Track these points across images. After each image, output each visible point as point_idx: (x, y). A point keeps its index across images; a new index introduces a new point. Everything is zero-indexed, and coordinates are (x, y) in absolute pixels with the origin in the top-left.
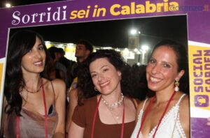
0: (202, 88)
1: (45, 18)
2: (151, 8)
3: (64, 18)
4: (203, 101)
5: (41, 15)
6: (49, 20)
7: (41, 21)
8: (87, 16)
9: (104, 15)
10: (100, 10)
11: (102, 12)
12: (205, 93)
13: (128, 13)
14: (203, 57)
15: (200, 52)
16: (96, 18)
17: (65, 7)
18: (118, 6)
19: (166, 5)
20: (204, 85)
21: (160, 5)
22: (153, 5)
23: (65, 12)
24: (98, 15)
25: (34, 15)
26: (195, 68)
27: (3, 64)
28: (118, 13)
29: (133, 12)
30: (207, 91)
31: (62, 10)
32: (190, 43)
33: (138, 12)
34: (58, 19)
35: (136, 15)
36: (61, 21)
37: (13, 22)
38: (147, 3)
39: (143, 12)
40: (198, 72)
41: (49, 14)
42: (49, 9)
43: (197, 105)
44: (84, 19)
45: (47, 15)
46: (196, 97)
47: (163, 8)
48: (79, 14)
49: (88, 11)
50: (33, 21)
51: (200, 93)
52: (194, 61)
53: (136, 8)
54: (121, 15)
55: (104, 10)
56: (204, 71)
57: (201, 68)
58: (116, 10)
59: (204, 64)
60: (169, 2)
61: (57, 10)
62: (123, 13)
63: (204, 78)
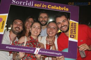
1: (25, 4)
3: (32, 5)
4: (72, 36)
5: (24, 3)
7: (24, 4)
8: (40, 6)
9: (46, 7)
10: (44, 6)
12: (73, 34)
14: (74, 24)
15: (73, 23)
16: (43, 8)
17: (33, 2)
18: (51, 6)
20: (73, 32)
22: (61, 8)
25: (21, 2)
26: (71, 27)
27: (7, 16)
28: (50, 8)
29: (55, 9)
31: (31, 3)
32: (71, 20)
35: (56, 9)
36: (31, 6)
37: (12, 3)
38: (59, 7)
39: (58, 9)
40: (72, 28)
41: (27, 3)
42: (27, 1)
45: (26, 3)
46: (71, 35)
47: (64, 9)
48: (37, 5)
50: (21, 4)
52: (71, 25)
54: (51, 9)
57: (73, 27)
59: (74, 26)
60: (66, 8)
61: (30, 2)
62: (52, 8)
63: (73, 30)
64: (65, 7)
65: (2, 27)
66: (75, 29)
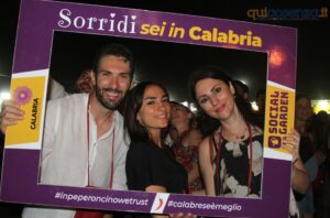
0: (276, 129)
1: (107, 26)
2: (234, 39)
3: (133, 31)
4: (275, 142)
5: (102, 21)
6: (112, 29)
7: (101, 28)
8: (161, 34)
9: (182, 36)
10: (177, 29)
11: (179, 32)
12: (278, 135)
13: (209, 39)
14: (280, 98)
15: (277, 93)
16: (172, 38)
17: (134, 17)
18: (199, 29)
19: (249, 39)
20: (278, 127)
21: (243, 37)
22: (236, 36)
23: (133, 24)
24: (175, 36)
25: (91, 20)
26: (271, 109)
27: (44, 77)
28: (198, 38)
29: (215, 40)
30: (281, 132)
31: (130, 20)
32: (269, 83)
33: (220, 40)
34: (125, 30)
35: (217, 43)
36: (128, 34)
37: (60, 23)
38: (231, 32)
39: (225, 41)
40: (274, 113)
41: (112, 21)
42: (113, 15)
43: (271, 145)
44: (158, 37)
45: (109, 23)
46: (270, 138)
47: (246, 41)
48: (152, 29)
49: (163, 28)
50: (90, 27)
51: (274, 134)
52: (271, 102)
53: (218, 36)
54: (201, 40)
55: (183, 30)
56: (279, 113)
57: (276, 109)
58: (196, 33)
59: (280, 106)
60: (252, 36)
61: (124, 19)
62: (204, 38)
63: (279, 120)
64: (250, 33)
65: (33, 123)
66: (283, 117)
